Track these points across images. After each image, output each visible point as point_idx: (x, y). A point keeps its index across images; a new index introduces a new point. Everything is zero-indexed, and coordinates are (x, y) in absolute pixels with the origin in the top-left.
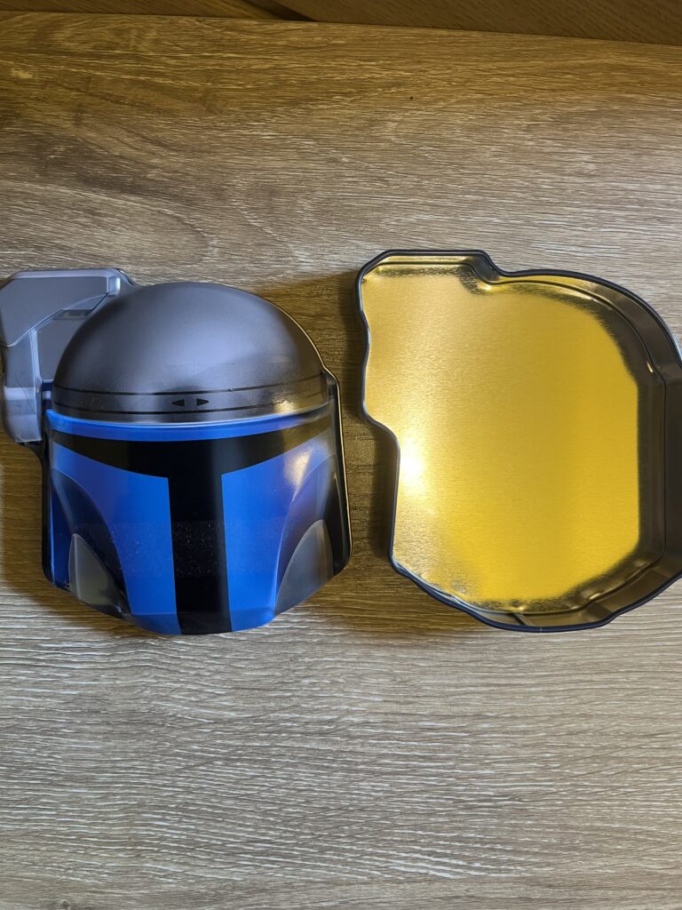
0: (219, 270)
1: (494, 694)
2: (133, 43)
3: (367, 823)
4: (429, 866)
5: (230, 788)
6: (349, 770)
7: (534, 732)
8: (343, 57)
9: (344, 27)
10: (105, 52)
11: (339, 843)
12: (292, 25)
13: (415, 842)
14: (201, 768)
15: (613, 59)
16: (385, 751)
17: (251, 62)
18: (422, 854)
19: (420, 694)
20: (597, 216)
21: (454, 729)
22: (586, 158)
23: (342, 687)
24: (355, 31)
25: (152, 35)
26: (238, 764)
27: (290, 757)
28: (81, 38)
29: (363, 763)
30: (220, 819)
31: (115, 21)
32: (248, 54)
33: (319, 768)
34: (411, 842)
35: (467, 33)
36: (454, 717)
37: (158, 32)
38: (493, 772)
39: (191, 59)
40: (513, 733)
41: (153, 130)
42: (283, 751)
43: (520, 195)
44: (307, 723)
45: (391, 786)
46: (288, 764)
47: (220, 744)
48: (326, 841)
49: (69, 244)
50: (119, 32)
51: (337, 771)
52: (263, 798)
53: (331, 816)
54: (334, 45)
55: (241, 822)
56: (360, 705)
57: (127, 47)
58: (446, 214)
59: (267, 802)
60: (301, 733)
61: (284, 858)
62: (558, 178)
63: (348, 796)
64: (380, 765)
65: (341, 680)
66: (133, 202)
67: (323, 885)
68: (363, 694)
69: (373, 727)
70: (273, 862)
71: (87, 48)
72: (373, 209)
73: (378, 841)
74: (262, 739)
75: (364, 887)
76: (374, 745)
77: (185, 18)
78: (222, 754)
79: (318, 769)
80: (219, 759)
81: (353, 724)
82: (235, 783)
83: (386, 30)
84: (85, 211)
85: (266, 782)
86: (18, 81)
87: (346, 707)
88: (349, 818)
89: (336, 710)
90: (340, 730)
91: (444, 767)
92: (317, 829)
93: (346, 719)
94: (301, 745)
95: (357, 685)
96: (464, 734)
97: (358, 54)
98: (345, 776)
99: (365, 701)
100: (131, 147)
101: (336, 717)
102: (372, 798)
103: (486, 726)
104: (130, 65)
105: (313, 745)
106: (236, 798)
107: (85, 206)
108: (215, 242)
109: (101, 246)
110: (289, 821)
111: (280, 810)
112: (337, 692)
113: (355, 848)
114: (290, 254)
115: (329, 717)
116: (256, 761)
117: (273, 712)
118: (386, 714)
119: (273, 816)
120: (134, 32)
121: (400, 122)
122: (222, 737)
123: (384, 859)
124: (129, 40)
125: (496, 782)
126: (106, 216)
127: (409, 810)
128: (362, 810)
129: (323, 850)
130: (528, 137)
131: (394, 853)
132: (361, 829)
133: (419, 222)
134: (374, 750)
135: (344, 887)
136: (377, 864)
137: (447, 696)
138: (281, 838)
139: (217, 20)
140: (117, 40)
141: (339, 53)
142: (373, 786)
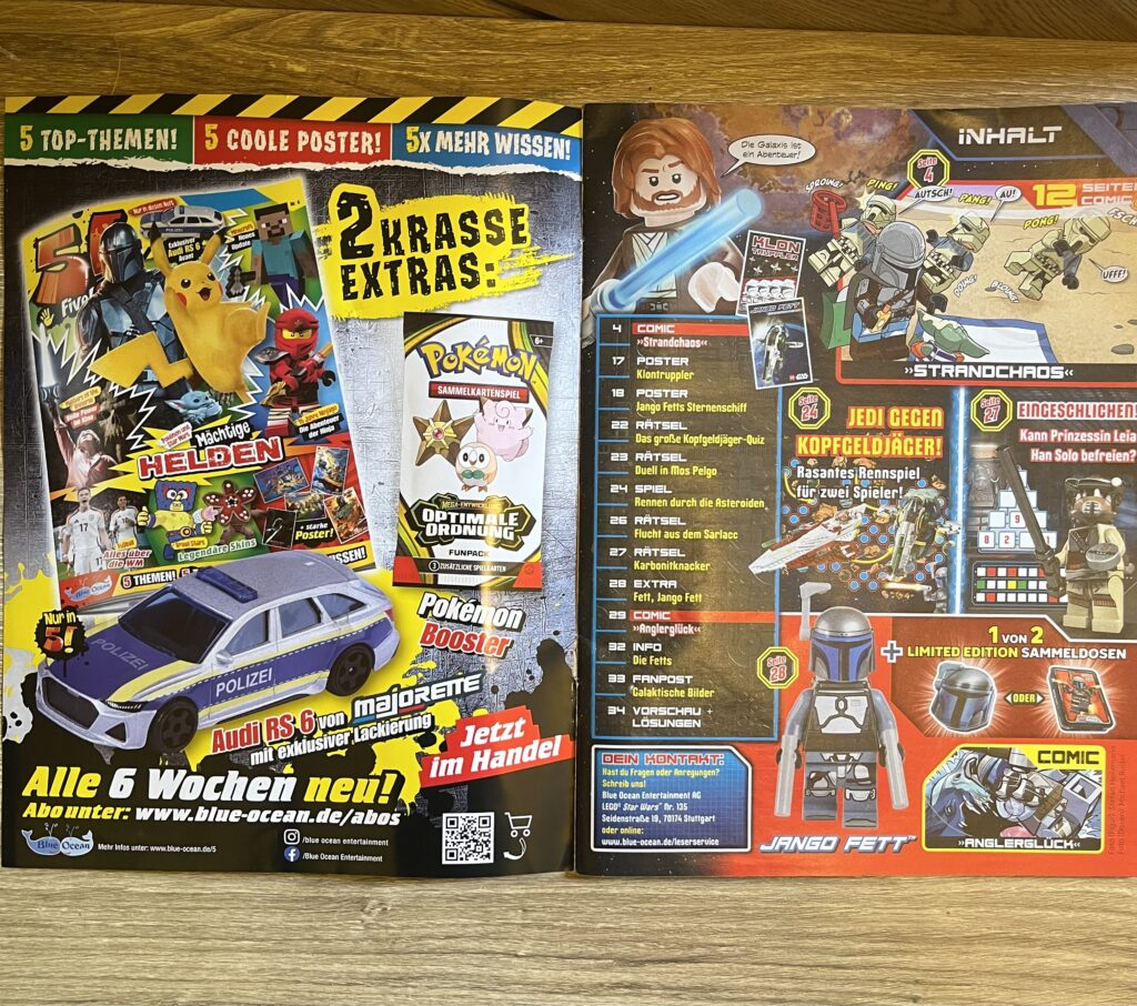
2: (397, 41)
8: (587, 52)
9: (588, 25)
10: (371, 49)
12: (541, 24)
15: (841, 49)
17: (504, 58)
24: (600, 28)
25: (414, 33)
28: (350, 35)
31: (381, 20)
32: (502, 50)
35: (702, 29)
37: (420, 31)
39: (449, 55)
50: (384, 31)
54: (579, 41)
57: (391, 44)
71: (355, 45)
77: (445, 18)
83: (627, 27)
97: (601, 50)
104: (395, 61)
120: (398, 31)
124: (393, 38)
139: (473, 20)
140: (383, 38)
141: (583, 49)
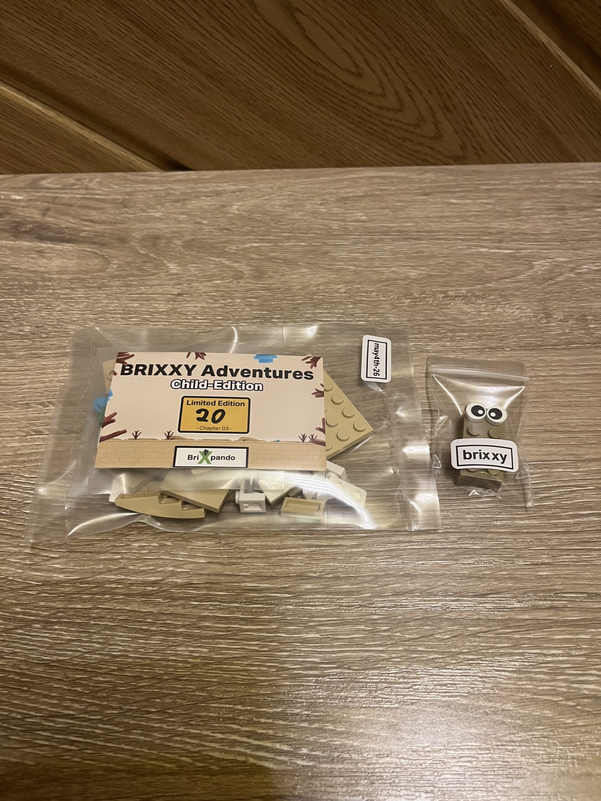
0: (116, 275)
1: (316, 554)
2: (86, 183)
3: (181, 696)
4: (248, 751)
5: (43, 654)
6: (168, 634)
7: (358, 592)
8: (208, 182)
11: (148, 720)
13: (233, 720)
14: (19, 631)
15: (373, 174)
16: (206, 613)
17: (153, 187)
18: (241, 736)
19: (243, 555)
20: (370, 239)
21: (278, 591)
22: (360, 214)
23: (169, 550)
26: (57, 627)
27: (109, 620)
28: (56, 182)
29: (183, 626)
30: (25, 688)
33: (137, 631)
34: (229, 719)
36: (276, 578)
38: (318, 636)
39: (118, 188)
40: (336, 593)
41: (88, 216)
42: (103, 613)
43: (318, 232)
44: (132, 584)
45: (210, 651)
46: (106, 627)
47: (43, 606)
48: (133, 718)
49: (21, 267)
51: (155, 635)
52: (74, 665)
53: (143, 687)
55: (46, 692)
56: (184, 566)
57: (82, 185)
58: (269, 242)
59: (77, 670)
60: (124, 595)
61: (85, 738)
62: (343, 223)
63: (164, 663)
64: (199, 628)
65: (169, 544)
66: (68, 246)
67: (124, 775)
68: (189, 556)
69: (196, 588)
70: (72, 743)
72: (221, 243)
73: (192, 718)
74: (85, 601)
75: (171, 779)
76: (195, 607)
78: (44, 616)
79: (136, 633)
80: (38, 622)
81: (176, 586)
82: (48, 648)
84: (36, 251)
85: (81, 646)
86: (14, 200)
87: (171, 569)
88: (161, 688)
89: (161, 572)
90: (163, 591)
91: (266, 631)
92: (126, 702)
93: (171, 580)
94: (123, 607)
95: (184, 548)
96: (287, 595)
97: (217, 181)
98: (163, 640)
99: (191, 563)
100: (73, 223)
101: (160, 578)
102: (189, 666)
103: (309, 586)
105: (135, 607)
106: (46, 665)
107: (37, 249)
108: (115, 262)
109: (40, 267)
110: (98, 692)
111: (89, 679)
112: (164, 554)
113: (165, 726)
114: (164, 265)
115: (153, 579)
116: (74, 624)
117: (100, 573)
118: (209, 575)
119: (81, 685)
120: (88, 179)
121: (241, 206)
122: (46, 599)
123: (197, 742)
124: (84, 182)
125: (322, 647)
126: (49, 253)
127: (228, 679)
128: (177, 679)
129: (129, 729)
130: (322, 207)
131: (209, 733)
132: (175, 703)
133: (252, 247)
134: (195, 612)
135: (149, 779)
136: (189, 747)
137: (270, 557)
138: (86, 712)
140: (77, 183)
141: (206, 181)
142: (192, 652)
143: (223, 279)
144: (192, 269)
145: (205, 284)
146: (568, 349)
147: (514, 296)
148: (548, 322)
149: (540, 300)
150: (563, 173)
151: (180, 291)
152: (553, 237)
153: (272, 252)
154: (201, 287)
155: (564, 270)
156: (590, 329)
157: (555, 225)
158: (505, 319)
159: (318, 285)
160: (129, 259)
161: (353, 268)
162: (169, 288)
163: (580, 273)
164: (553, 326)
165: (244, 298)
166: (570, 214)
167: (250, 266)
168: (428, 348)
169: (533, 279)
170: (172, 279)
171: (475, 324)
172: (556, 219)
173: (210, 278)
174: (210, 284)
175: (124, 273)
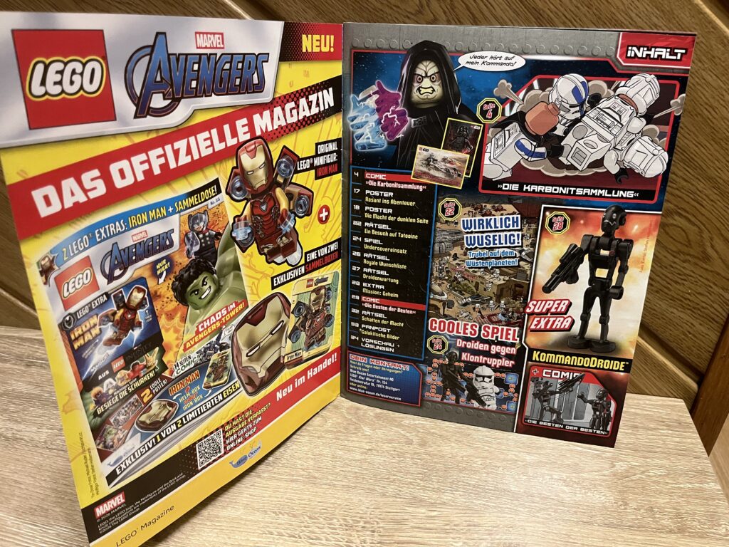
143: (399, 443)
144: (380, 433)
145: (387, 445)
146: (640, 531)
147: (601, 485)
148: (625, 509)
149: (620, 492)
150: (635, 401)
151: (370, 448)
152: (629, 446)
153: (433, 429)
154: (384, 447)
155: (637, 472)
156: (655, 518)
157: (630, 438)
158: (594, 502)
159: (462, 457)
160: (339, 421)
161: (487, 448)
162: (363, 444)
163: (649, 476)
164: (629, 512)
165: (412, 459)
166: (641, 431)
167: (418, 437)
168: (539, 515)
169: (614, 475)
170: (366, 439)
171: (571, 502)
172: (631, 434)
173: (390, 441)
174: (390, 445)
175: (335, 430)
